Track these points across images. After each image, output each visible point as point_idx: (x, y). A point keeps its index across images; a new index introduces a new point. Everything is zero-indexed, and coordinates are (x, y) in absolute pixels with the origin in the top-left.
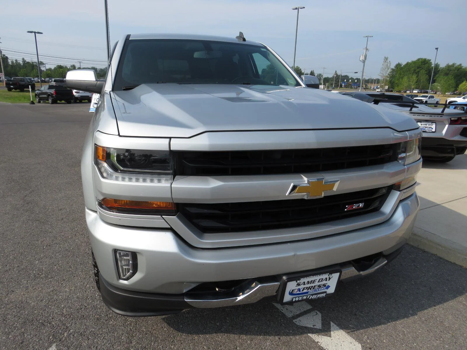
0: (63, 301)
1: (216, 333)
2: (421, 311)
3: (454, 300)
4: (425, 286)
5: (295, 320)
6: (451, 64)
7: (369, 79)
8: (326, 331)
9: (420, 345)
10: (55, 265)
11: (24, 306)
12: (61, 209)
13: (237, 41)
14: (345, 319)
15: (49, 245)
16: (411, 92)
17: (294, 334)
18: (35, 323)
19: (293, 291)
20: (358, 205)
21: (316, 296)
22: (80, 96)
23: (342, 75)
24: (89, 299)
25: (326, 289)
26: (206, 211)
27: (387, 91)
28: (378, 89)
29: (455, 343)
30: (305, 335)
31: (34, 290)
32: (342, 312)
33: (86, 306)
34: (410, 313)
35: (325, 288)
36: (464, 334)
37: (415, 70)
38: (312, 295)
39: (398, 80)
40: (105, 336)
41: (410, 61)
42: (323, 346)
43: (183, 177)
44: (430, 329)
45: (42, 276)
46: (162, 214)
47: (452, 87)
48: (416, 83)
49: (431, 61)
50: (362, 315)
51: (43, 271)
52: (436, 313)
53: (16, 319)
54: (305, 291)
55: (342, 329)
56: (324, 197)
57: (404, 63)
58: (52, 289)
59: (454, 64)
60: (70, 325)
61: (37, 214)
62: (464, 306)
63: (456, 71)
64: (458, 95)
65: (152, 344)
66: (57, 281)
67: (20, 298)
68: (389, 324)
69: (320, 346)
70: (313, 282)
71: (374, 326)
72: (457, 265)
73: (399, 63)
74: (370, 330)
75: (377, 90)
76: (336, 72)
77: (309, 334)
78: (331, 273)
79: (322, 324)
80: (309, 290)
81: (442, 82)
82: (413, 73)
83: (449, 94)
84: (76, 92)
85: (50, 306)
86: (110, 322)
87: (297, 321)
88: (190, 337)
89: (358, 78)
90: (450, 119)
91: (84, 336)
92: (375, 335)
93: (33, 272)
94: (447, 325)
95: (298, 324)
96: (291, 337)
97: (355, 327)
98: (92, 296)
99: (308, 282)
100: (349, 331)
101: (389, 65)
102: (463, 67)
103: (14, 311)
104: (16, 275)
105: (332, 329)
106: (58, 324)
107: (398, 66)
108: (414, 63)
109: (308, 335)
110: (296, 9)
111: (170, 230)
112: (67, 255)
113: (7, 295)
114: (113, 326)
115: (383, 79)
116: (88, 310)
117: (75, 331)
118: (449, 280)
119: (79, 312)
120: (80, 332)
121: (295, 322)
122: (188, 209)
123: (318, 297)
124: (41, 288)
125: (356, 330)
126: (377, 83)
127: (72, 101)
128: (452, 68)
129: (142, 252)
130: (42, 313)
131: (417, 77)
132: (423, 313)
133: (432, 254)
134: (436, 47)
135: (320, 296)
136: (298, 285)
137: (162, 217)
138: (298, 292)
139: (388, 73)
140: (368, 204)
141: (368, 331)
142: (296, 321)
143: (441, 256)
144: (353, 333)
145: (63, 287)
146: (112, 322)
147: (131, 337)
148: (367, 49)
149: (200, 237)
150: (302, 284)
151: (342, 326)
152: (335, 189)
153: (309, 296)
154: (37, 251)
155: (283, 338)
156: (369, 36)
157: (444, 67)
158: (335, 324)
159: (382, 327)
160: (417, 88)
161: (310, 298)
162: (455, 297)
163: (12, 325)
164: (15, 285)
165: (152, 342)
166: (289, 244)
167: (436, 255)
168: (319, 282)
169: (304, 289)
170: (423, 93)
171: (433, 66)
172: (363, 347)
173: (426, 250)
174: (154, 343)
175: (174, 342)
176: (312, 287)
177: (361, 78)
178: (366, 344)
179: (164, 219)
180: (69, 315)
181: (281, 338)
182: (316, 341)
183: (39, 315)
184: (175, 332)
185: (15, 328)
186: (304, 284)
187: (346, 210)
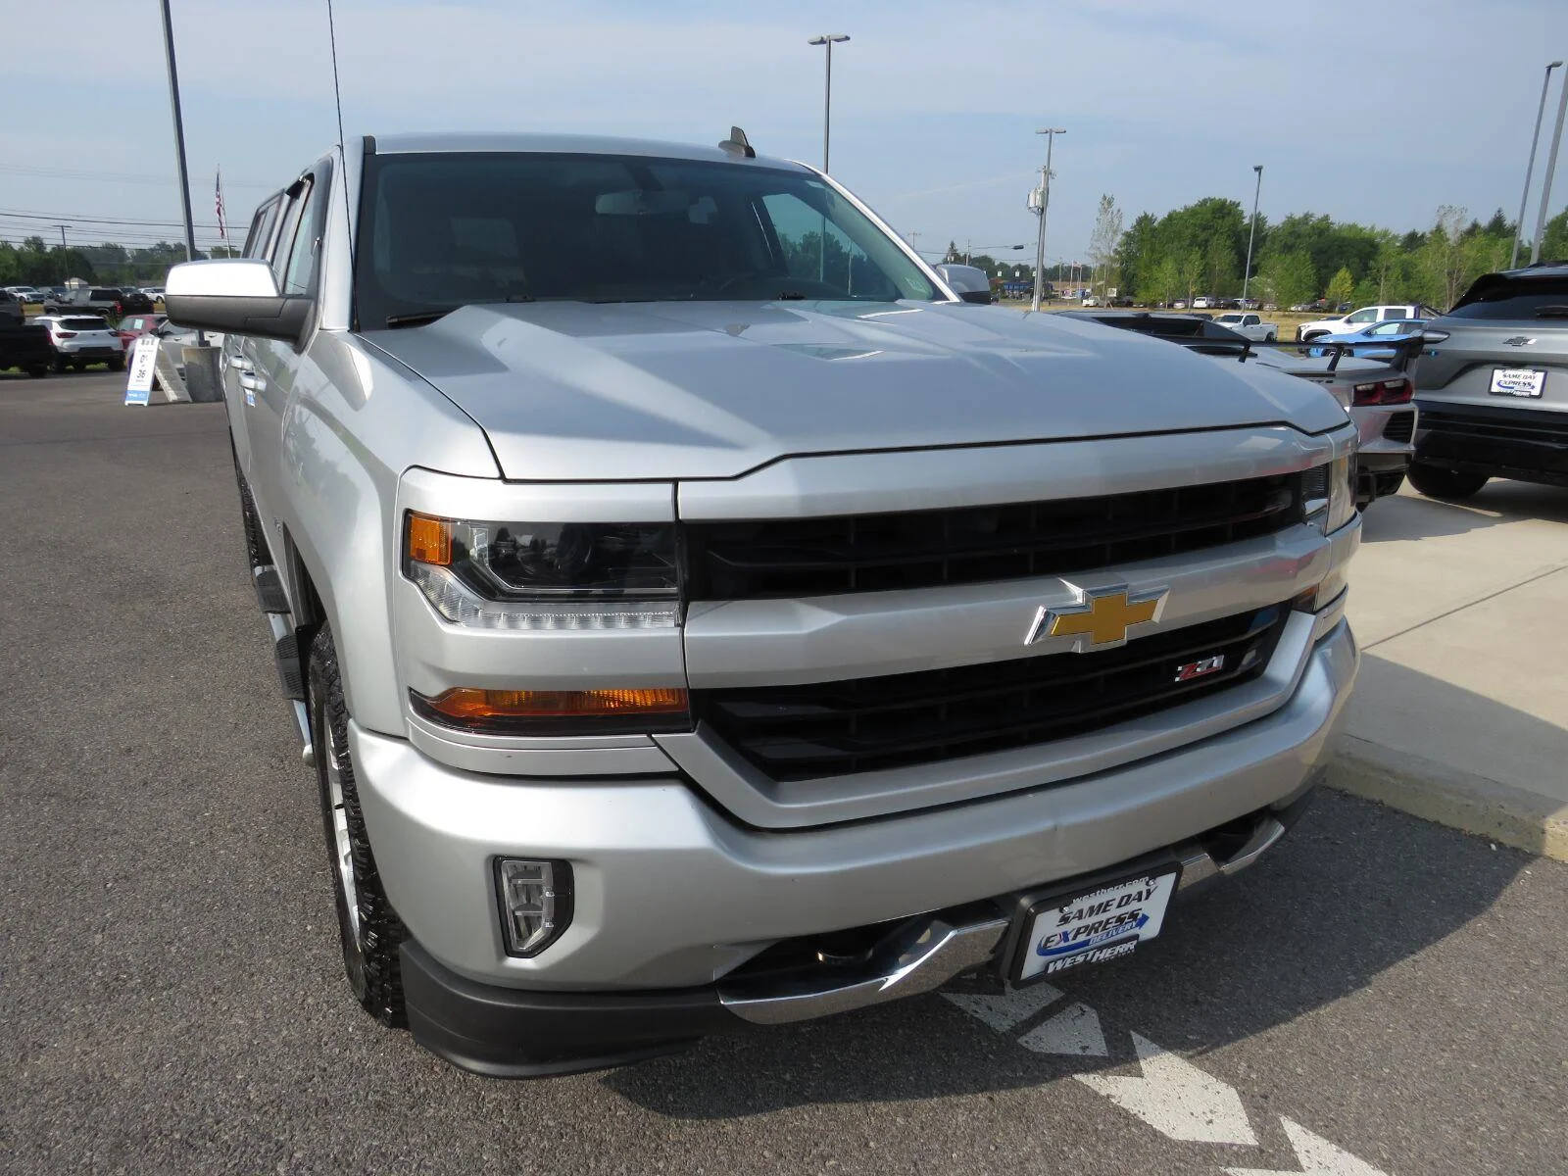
0: (236, 1060)
1: (788, 1105)
2: (1379, 971)
3: (1462, 930)
4: (1372, 898)
5: (1025, 1038)
6: (1298, 215)
7: (1056, 268)
8: (1125, 1061)
9: (1402, 1071)
10: (170, 943)
11: (98, 1093)
12: (129, 750)
13: (723, 157)
14: (1169, 1019)
15: (125, 877)
16: (1186, 307)
17: (1034, 1082)
18: (157, 1145)
19: (1048, 940)
20: (1207, 662)
21: (1110, 951)
22: (76, 350)
23: (973, 256)
24: (330, 1045)
25: (1136, 926)
26: (782, 710)
27: (1117, 303)
28: (1087, 298)
29: (1495, 1052)
30: (1064, 1079)
31: (117, 1032)
32: (1155, 998)
33: (325, 1070)
34: (1349, 982)
35: (1134, 924)
36: (1510, 1025)
37: (1194, 236)
38: (1100, 948)
39: (1148, 267)
40: (421, 1157)
41: (1179, 208)
42: (1126, 1107)
43: (711, 604)
44: (1417, 1022)
45: (131, 984)
46: (654, 728)
47: (1308, 289)
48: (1201, 276)
49: (1240, 208)
50: (1215, 1000)
51: (129, 965)
52: (1420, 973)
53: (85, 1139)
54: (1081, 938)
55: (1170, 1050)
56: (1130, 642)
57: (1160, 214)
58: (183, 1023)
59: (1307, 217)
60: (287, 1135)
61: (45, 773)
62: (1491, 944)
63: (1315, 238)
64: (1325, 311)
65: (592, 1166)
66: (195, 995)
67: (75, 1065)
68: (1299, 1019)
69: (1116, 1107)
70: (1104, 907)
71: (1259, 1030)
72: (1445, 827)
73: (1146, 216)
74: (1251, 1043)
75: (1085, 302)
76: (952, 245)
77: (1076, 1076)
78: (1154, 874)
79: (1108, 1041)
80: (1093, 934)
81: (1278, 271)
82: (1190, 245)
83: (1299, 309)
84: (60, 336)
85: (194, 1084)
86: (424, 1110)
87: (1030, 1041)
88: (709, 1128)
89: (1023, 263)
90: (1355, 387)
91: (349, 1166)
92: (1269, 1057)
93: (94, 974)
94: (1460, 1005)
95: (1036, 1050)
96: (1026, 1090)
97: (1205, 1041)
98: (334, 1033)
99: (1091, 910)
100: (1190, 1053)
101: (1116, 221)
102: (1336, 227)
103: (67, 1114)
104: (33, 991)
105: (1139, 1050)
106: (241, 1138)
107: (1144, 221)
108: (1192, 212)
109: (1073, 1079)
110: (822, 41)
111: (680, 777)
112: (203, 905)
113: (22, 1060)
114: (441, 1122)
115: (1098, 265)
116: (336, 1082)
117: (313, 1153)
118: (1434, 872)
119: (305, 1091)
120: (328, 1156)
121: (1025, 1045)
122: (728, 706)
123: (1116, 953)
124: (141, 1024)
125: (1212, 1049)
126: (1082, 281)
127: (48, 367)
128: (1303, 229)
129: (587, 858)
130: (173, 1110)
131: (1203, 257)
132: (1386, 976)
133: (1368, 801)
134: (1257, 165)
135: (1121, 950)
136: (1065, 920)
137: (653, 739)
138: (1063, 944)
139: (1114, 246)
140: (1233, 657)
141: (1246, 1046)
142: (1027, 1042)
143: (1397, 806)
144: (1204, 1056)
145: (223, 1014)
146: (432, 1111)
147: (512, 1151)
148: (1048, 173)
149: (771, 793)
150: (1074, 918)
151: (1169, 1042)
152: (1156, 617)
153: (1091, 953)
154: (85, 900)
155: (1003, 1096)
156: (1055, 129)
157: (1281, 226)
158: (1146, 1036)
159: (1280, 1031)
160: (1204, 293)
161: (1094, 960)
162: (1463, 922)
163: (75, 1161)
164: (40, 1023)
165: (587, 1157)
166: (1031, 796)
167: (1381, 802)
168: (1119, 906)
169: (1078, 932)
170: (1223, 308)
171: (1246, 221)
172: (1242, 1094)
173: (1351, 789)
174: (597, 1161)
175: (663, 1150)
176: (1100, 923)
177: (1032, 264)
178: (1250, 1084)
179: (657, 744)
180: (274, 1104)
181: (996, 1097)
182: (1103, 1093)
183: (164, 1115)
184: (656, 1118)
185: (91, 1170)
186: (1080, 918)
187: (1177, 679)
